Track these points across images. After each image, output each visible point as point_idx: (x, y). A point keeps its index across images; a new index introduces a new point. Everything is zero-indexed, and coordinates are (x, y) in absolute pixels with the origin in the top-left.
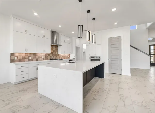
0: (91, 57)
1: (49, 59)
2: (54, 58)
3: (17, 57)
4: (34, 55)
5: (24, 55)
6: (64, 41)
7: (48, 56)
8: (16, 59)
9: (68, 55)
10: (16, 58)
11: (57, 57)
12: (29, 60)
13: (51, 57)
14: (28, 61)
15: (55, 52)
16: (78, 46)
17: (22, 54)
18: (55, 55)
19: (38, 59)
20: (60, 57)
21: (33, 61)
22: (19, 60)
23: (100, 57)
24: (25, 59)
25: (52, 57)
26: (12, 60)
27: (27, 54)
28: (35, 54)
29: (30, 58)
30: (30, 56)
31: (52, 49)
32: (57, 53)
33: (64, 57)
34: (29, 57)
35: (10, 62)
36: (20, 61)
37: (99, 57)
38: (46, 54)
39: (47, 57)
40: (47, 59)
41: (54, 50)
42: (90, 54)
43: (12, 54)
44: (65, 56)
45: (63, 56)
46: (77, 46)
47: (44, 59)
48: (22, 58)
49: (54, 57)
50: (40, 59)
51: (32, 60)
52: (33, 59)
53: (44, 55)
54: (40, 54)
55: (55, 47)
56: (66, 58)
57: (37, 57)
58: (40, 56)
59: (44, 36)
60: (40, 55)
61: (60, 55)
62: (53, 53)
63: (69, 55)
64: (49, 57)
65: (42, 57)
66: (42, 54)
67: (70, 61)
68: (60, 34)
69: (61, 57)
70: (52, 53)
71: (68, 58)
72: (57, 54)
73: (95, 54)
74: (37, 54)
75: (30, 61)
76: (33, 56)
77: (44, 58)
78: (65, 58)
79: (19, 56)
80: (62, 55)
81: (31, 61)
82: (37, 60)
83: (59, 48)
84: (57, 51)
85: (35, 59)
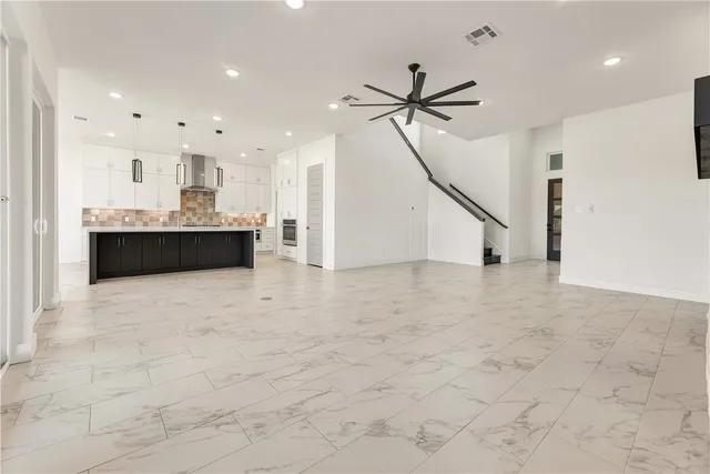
3: (97, 217)
4: (137, 214)
5: (111, 213)
7: (177, 218)
8: (94, 221)
9: (258, 216)
10: (93, 219)
11: (211, 219)
12: (125, 224)
13: (189, 219)
14: (123, 226)
15: (205, 208)
17: (107, 211)
19: (147, 222)
20: (223, 221)
21: (134, 226)
22: (101, 221)
24: (115, 222)
25: (194, 220)
26: (86, 222)
27: (120, 210)
28: (138, 212)
29: (127, 219)
30: (127, 216)
32: (210, 210)
33: (241, 222)
34: (124, 218)
35: (83, 226)
36: (102, 224)
38: (173, 212)
43: (86, 211)
44: (244, 220)
45: (235, 220)
47: (165, 224)
48: (106, 219)
50: (155, 222)
51: (132, 224)
52: (134, 222)
53: (168, 213)
54: (155, 213)
55: (203, 196)
56: (249, 224)
57: (146, 219)
60: (153, 215)
61: (223, 214)
62: (198, 211)
63: (264, 215)
65: (161, 220)
66: (159, 213)
69: (226, 221)
72: (211, 213)
74: (144, 211)
75: (127, 226)
76: (133, 215)
79: (101, 213)
80: (230, 215)
83: (218, 197)
84: (213, 205)
85: (139, 223)
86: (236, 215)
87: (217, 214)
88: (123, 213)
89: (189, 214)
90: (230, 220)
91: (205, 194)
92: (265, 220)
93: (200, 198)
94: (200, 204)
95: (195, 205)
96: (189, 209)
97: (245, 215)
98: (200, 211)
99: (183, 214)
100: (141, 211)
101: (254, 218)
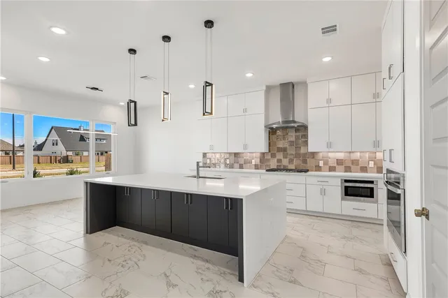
2: (292, 167)
4: (235, 157)
5: (219, 156)
7: (268, 160)
8: (209, 163)
10: (208, 161)
11: (305, 161)
13: (279, 161)
14: (225, 168)
15: (298, 148)
18: (298, 155)
19: (242, 164)
20: (321, 164)
21: (233, 168)
22: (213, 164)
25: (285, 162)
26: (205, 163)
28: (236, 155)
29: (228, 162)
30: (228, 159)
32: (303, 150)
33: (350, 165)
38: (264, 154)
41: (293, 139)
43: (205, 155)
44: (355, 162)
45: (339, 162)
47: (257, 167)
49: (291, 161)
50: (249, 165)
51: (231, 166)
52: (233, 165)
53: (259, 155)
54: (249, 155)
56: (363, 170)
57: (241, 161)
60: (247, 157)
61: (321, 155)
62: (289, 152)
64: (274, 163)
65: (253, 163)
66: (252, 155)
67: (348, 181)
69: (326, 164)
72: (304, 154)
76: (232, 157)
77: (259, 163)
78: (354, 168)
79: (212, 157)
80: (331, 155)
81: (229, 168)
82: (241, 167)
84: (306, 143)
85: (236, 165)
86: (341, 156)
87: (313, 154)
88: (226, 156)
89: (280, 156)
90: (332, 163)
91: (297, 130)
93: (292, 136)
94: (291, 143)
95: (287, 145)
96: (279, 150)
97: (357, 156)
98: (291, 151)
99: (273, 156)
100: (238, 154)
101: (374, 159)
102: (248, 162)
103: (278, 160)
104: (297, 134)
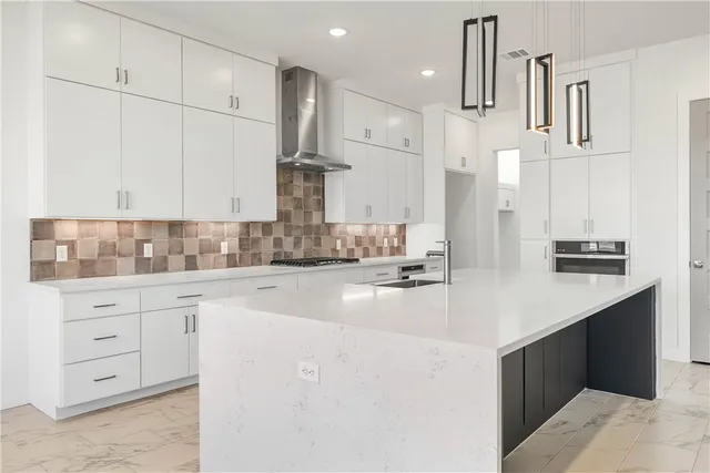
0: (561, 246)
1: (263, 257)
2: (299, 254)
3: (71, 245)
4: (170, 234)
5: (109, 232)
6: (368, 133)
7: (256, 241)
8: (65, 259)
9: (393, 230)
10: (62, 254)
11: (318, 243)
12: (143, 266)
13: (278, 243)
14: (137, 272)
15: (308, 214)
16: (464, 165)
17: (98, 225)
18: (308, 229)
19: (195, 257)
20: (339, 247)
21: (165, 270)
22: (82, 262)
23: (621, 247)
24: (120, 261)
25: (288, 244)
26: (42, 263)
27: (132, 222)
28: (175, 227)
29: (148, 251)
30: (148, 241)
31: (283, 188)
32: (316, 219)
33: (368, 245)
34: (140, 244)
35: (32, 280)
36: (87, 269)
37: (613, 248)
38: (247, 225)
39: (251, 245)
40: (257, 260)
41: (299, 193)
42: (547, 226)
43: (41, 229)
44: (372, 240)
45: (358, 241)
46: (456, 166)
47: (232, 261)
48: (97, 252)
49: (297, 243)
50: (212, 255)
51: (160, 266)
52: (165, 259)
53: (236, 229)
54: (212, 227)
55: (307, 177)
56: (380, 252)
57: (191, 247)
58: (210, 237)
59: (235, 102)
60: (207, 236)
61: (338, 229)
62: (293, 220)
63: (402, 228)
64: (267, 247)
65: (224, 249)
66: (219, 227)
67: (404, 269)
68: (338, 85)
69: (343, 245)
70: (283, 216)
71: (392, 254)
72: (318, 227)
73: (589, 225)
74: (189, 223)
75: (147, 272)
76: (162, 236)
77: (237, 250)
78: (372, 250)
79: (82, 235)
80: (349, 229)
81: (154, 272)
82: (191, 264)
83: (335, 185)
84: (321, 205)
85: (176, 260)
86: (358, 230)
87: (329, 226)
88: (138, 232)
90: (349, 242)
92: (404, 243)
93: (299, 187)
94: (298, 203)
97: (373, 230)
98: (298, 220)
100: (181, 223)
101: (387, 234)
102: (209, 248)
103: (275, 239)
104: (307, 185)
